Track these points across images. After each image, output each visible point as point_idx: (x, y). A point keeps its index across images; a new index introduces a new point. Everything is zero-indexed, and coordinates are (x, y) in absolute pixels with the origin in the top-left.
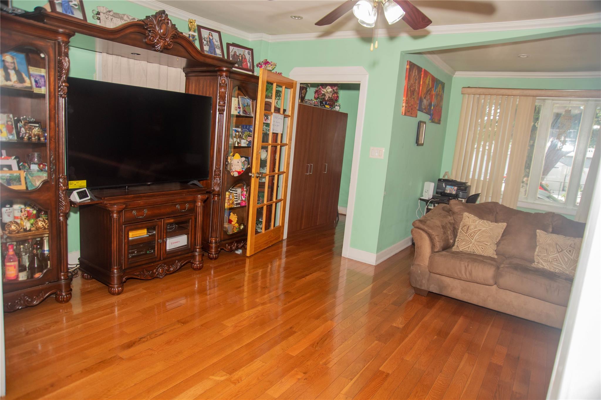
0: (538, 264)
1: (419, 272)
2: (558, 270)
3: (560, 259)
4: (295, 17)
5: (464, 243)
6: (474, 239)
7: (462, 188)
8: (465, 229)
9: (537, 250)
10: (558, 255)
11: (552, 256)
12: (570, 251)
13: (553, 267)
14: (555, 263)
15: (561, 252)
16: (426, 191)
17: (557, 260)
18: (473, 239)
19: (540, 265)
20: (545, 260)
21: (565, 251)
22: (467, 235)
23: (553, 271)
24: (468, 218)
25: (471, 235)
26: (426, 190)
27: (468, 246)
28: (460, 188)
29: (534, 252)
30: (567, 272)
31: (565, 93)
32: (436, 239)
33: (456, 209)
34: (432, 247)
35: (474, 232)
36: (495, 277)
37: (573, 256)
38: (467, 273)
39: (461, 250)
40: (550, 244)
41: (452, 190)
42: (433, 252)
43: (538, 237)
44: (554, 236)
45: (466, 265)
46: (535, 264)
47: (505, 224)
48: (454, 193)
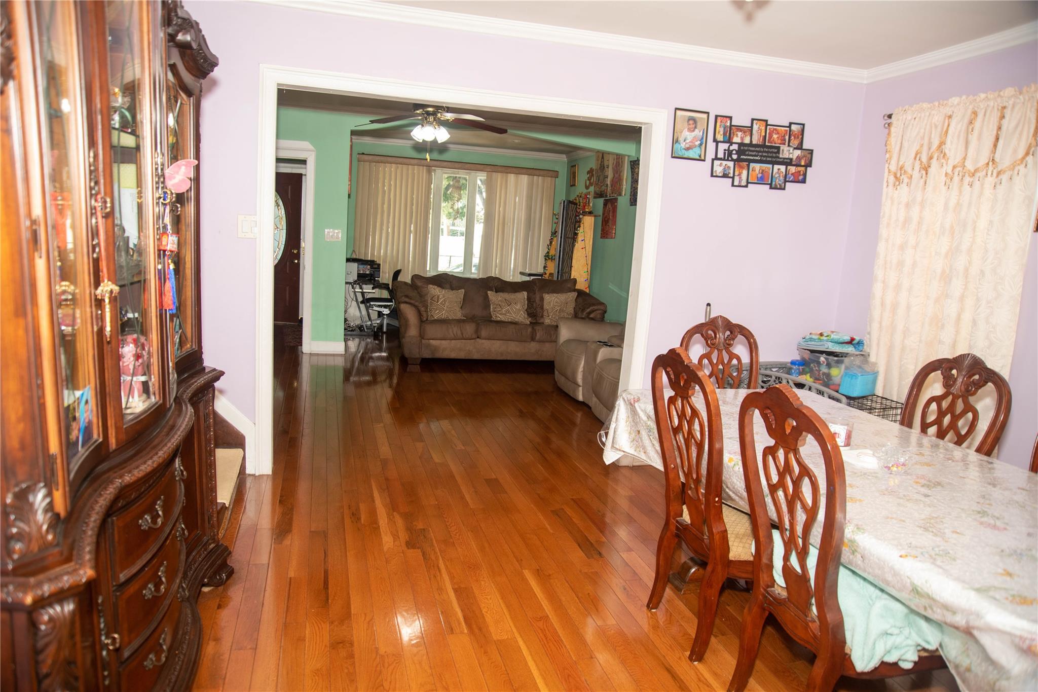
0: (497, 317)
1: (412, 342)
2: (510, 319)
3: (511, 311)
5: (438, 311)
6: (446, 306)
7: (374, 266)
9: (491, 307)
10: (509, 307)
11: (505, 310)
12: (516, 303)
13: (507, 317)
14: (508, 314)
15: (510, 305)
17: (509, 312)
19: (499, 318)
20: (501, 313)
21: (513, 304)
22: (439, 304)
23: (508, 321)
24: (434, 289)
25: (442, 303)
27: (442, 313)
28: (372, 267)
30: (517, 319)
31: (457, 165)
32: (423, 309)
33: (419, 283)
34: (421, 318)
35: (445, 301)
36: (477, 331)
37: (518, 307)
38: (455, 333)
39: (436, 318)
40: (501, 301)
41: (367, 270)
42: (423, 321)
43: (490, 297)
44: (501, 294)
45: (453, 326)
46: (494, 318)
47: (463, 290)
48: (368, 272)
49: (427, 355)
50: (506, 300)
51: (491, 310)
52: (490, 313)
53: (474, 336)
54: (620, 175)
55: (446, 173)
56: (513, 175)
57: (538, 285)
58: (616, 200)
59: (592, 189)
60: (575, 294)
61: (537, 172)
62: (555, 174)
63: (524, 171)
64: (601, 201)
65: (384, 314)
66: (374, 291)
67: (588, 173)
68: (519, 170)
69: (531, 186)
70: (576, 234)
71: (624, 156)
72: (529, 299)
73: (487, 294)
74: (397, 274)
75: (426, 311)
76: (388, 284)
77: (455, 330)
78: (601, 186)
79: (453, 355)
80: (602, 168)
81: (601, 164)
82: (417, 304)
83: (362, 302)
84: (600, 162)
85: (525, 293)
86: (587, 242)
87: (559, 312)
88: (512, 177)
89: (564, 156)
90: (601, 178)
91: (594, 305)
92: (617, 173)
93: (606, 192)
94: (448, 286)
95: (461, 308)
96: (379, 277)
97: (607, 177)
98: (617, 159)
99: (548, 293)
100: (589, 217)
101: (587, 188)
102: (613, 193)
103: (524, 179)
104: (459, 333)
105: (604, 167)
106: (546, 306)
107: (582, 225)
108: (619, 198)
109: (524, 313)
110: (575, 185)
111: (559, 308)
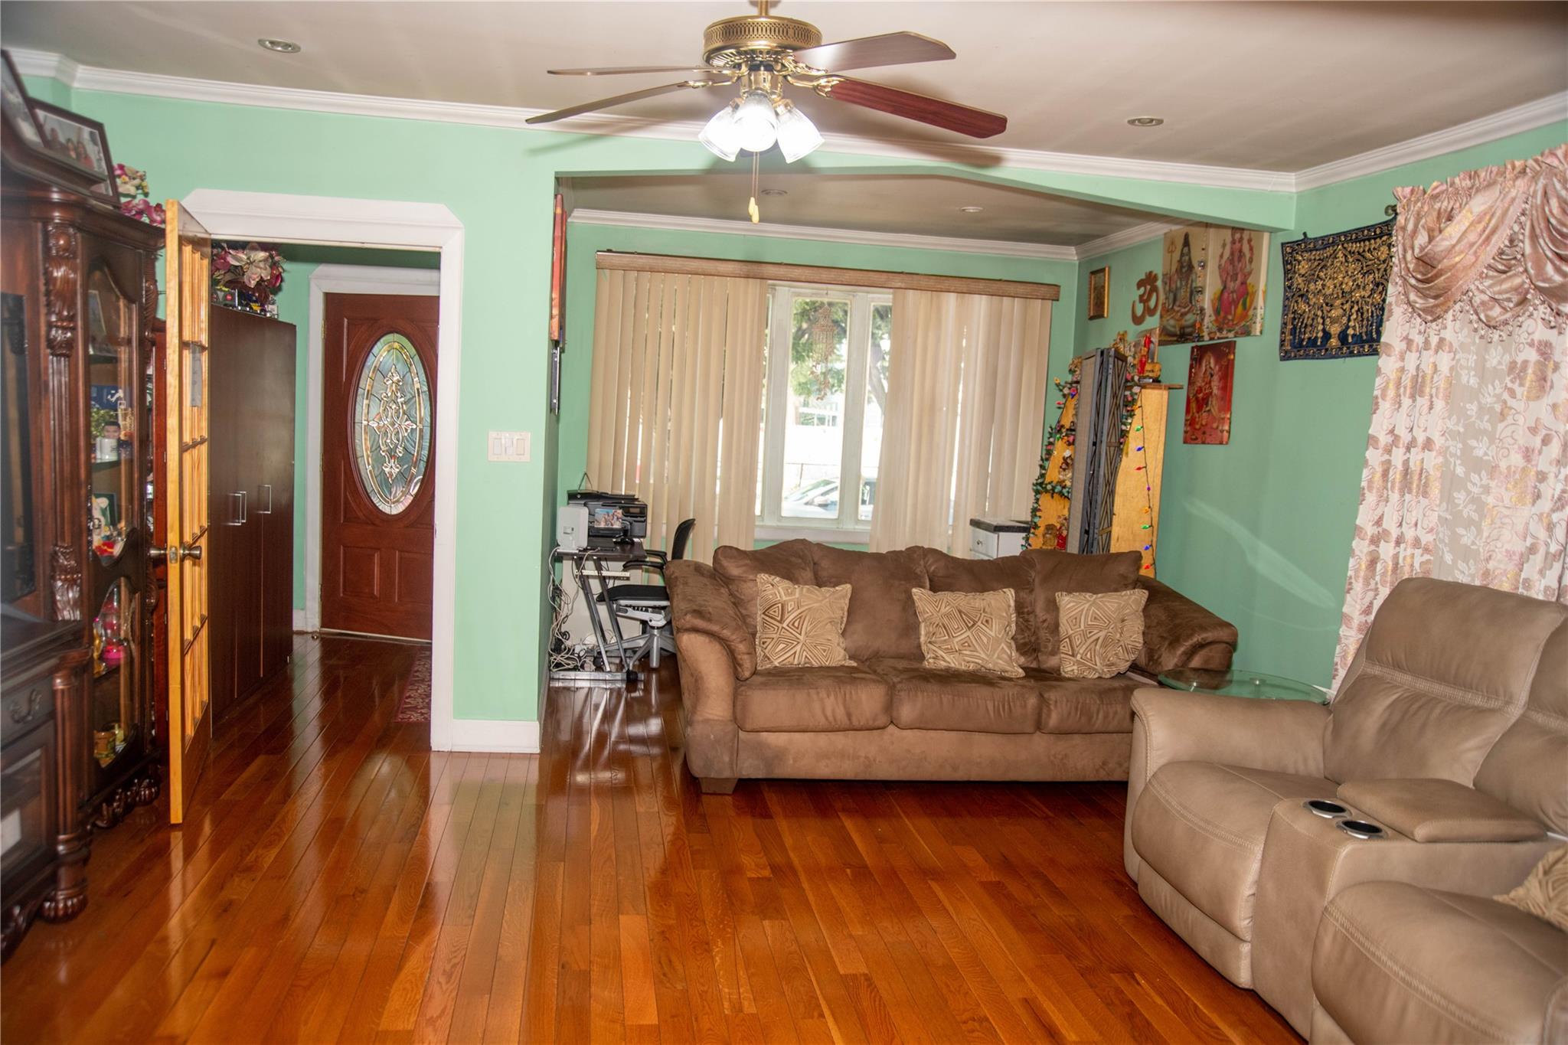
0: (937, 661)
1: (712, 736)
2: (972, 665)
3: (974, 642)
4: (272, 43)
5: (782, 646)
6: (803, 633)
7: (632, 510)
8: (776, 614)
9: (923, 632)
10: (969, 633)
11: (959, 638)
12: (987, 621)
13: (964, 660)
14: (967, 652)
15: (973, 626)
16: (569, 531)
17: (969, 646)
18: (800, 634)
19: (942, 662)
20: (948, 649)
21: (979, 623)
22: (785, 625)
23: (966, 668)
24: (773, 585)
25: (793, 625)
26: (565, 528)
27: (792, 652)
28: (629, 512)
29: (919, 638)
30: (990, 666)
31: (825, 275)
32: (741, 647)
33: (734, 569)
34: (735, 669)
35: (800, 617)
36: (889, 707)
37: (995, 630)
38: (829, 713)
39: (776, 663)
40: (947, 615)
41: (612, 519)
42: (739, 680)
43: (918, 603)
44: (945, 596)
45: (823, 694)
46: (929, 663)
47: (849, 586)
48: (617, 525)
49: (751, 768)
50: (960, 612)
51: (922, 639)
52: (919, 646)
53: (882, 720)
54: (1244, 283)
55: (799, 295)
56: (953, 296)
57: (1038, 567)
58: (1231, 346)
59: (1153, 322)
60: (1140, 596)
61: (1011, 288)
62: (1052, 293)
63: (981, 286)
64: (1181, 354)
65: (653, 628)
66: (627, 574)
67: (1140, 284)
68: (967, 284)
69: (996, 321)
70: (1124, 434)
71: (1259, 230)
72: (1020, 608)
73: (910, 597)
74: (684, 530)
75: (752, 652)
76: (666, 554)
77: (828, 704)
78: (1183, 315)
79: (825, 770)
80: (1186, 269)
81: (1180, 261)
82: (726, 633)
83: (601, 599)
84: (1177, 256)
85: (1010, 593)
86: (1150, 452)
87: (1104, 645)
88: (951, 300)
89: (1072, 250)
90: (1183, 294)
91: (1203, 628)
92: (1234, 278)
93: (1200, 329)
94: (808, 574)
95: (843, 634)
96: (644, 537)
97: (1201, 292)
98: (1233, 242)
99: (1069, 591)
100: (1156, 392)
101: (1137, 320)
102: (1220, 330)
103: (980, 304)
104: (840, 712)
105: (1191, 267)
106: (1065, 628)
107: (1138, 412)
108: (1241, 342)
109: (1010, 647)
110: (1101, 316)
111: (1102, 634)
